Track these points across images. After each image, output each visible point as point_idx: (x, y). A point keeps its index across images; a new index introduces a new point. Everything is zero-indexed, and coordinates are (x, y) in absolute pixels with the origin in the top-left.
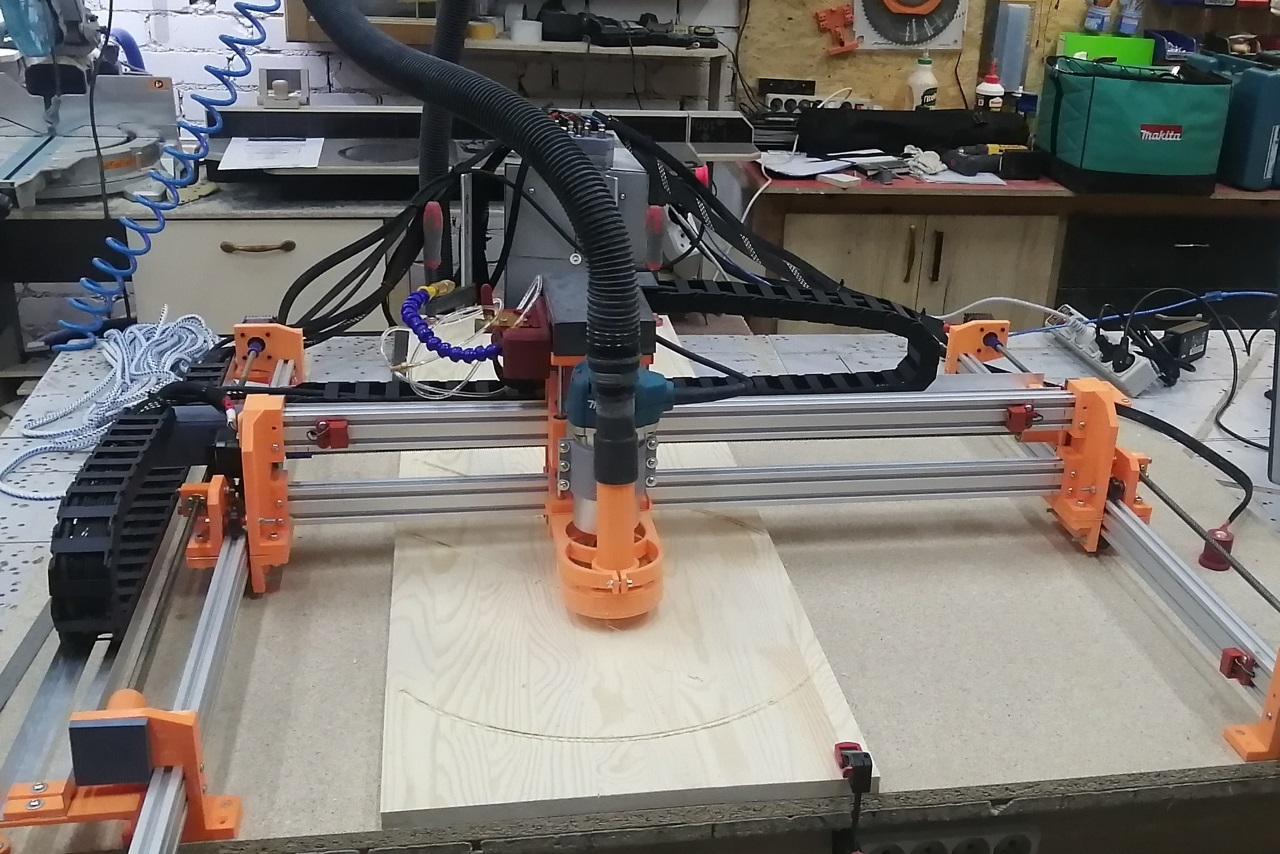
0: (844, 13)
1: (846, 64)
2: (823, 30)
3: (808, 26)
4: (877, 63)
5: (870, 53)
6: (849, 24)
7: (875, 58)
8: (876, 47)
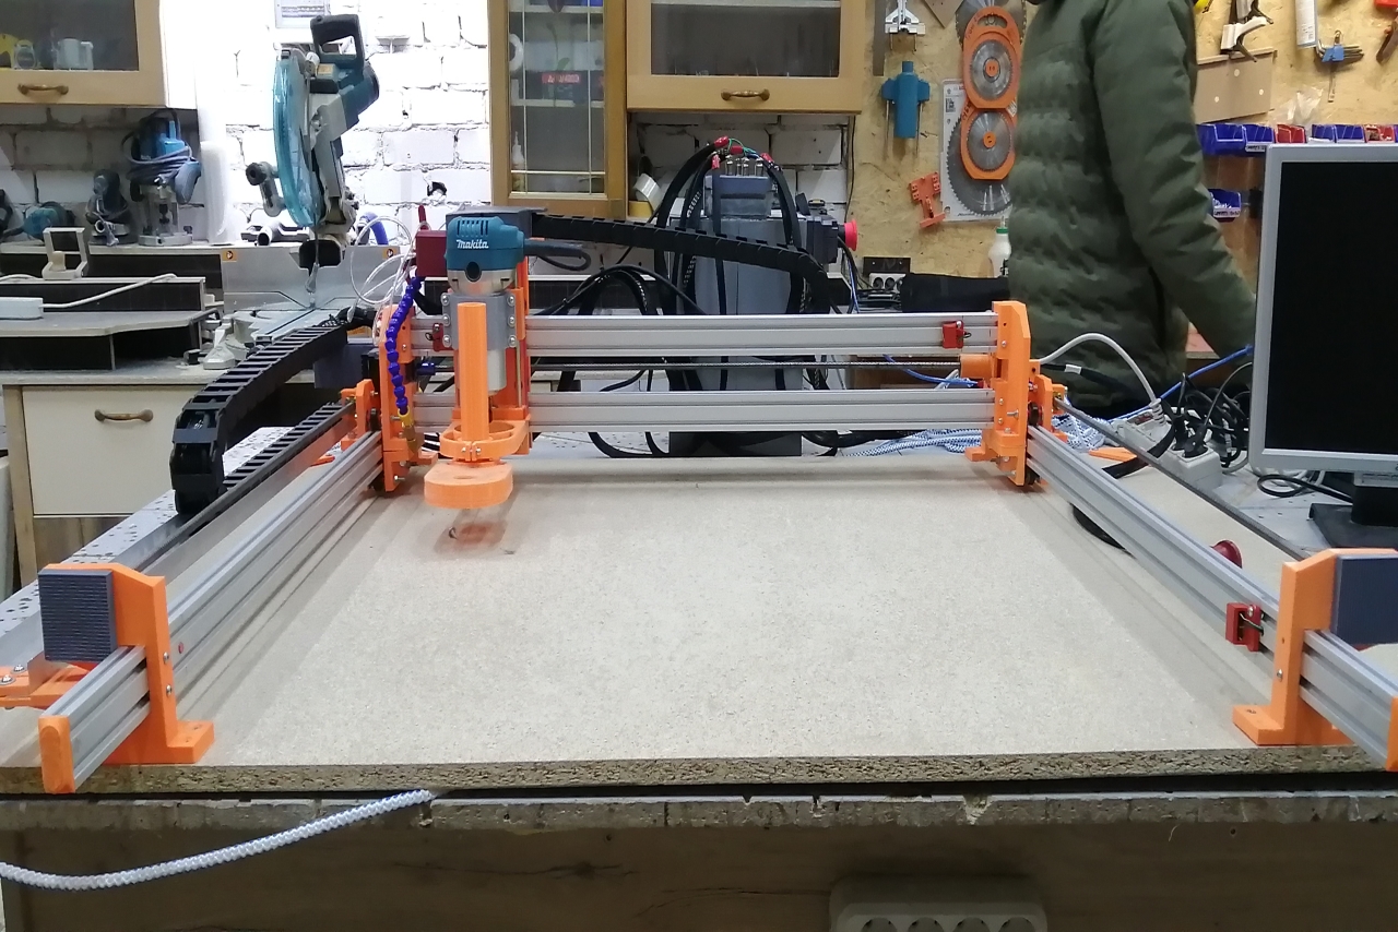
0: (933, 181)
1: (935, 238)
2: (916, 202)
3: (904, 198)
4: (962, 237)
5: (956, 225)
6: (937, 195)
7: (960, 231)
8: (960, 219)
